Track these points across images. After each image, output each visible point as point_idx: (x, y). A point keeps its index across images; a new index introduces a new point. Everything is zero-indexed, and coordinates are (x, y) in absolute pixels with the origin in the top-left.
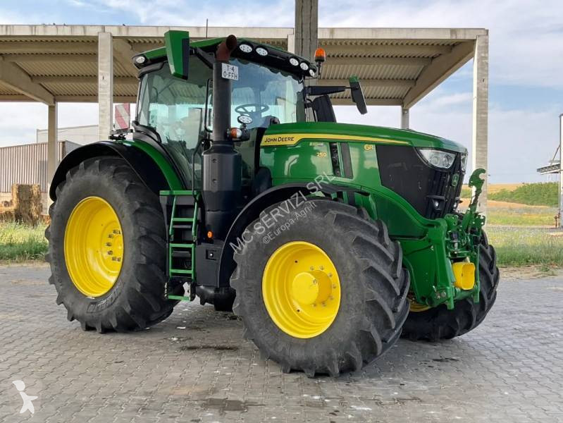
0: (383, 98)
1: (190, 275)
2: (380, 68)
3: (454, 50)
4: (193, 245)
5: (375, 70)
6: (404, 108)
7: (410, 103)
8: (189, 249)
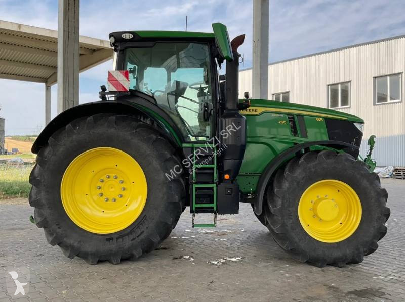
0: (27, 76)
1: (213, 208)
2: (24, 55)
3: (95, 53)
4: (215, 185)
5: (20, 56)
6: (48, 85)
7: (52, 83)
8: (212, 188)
